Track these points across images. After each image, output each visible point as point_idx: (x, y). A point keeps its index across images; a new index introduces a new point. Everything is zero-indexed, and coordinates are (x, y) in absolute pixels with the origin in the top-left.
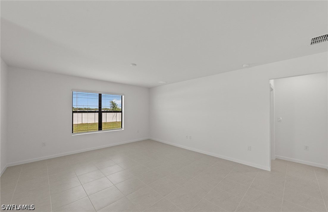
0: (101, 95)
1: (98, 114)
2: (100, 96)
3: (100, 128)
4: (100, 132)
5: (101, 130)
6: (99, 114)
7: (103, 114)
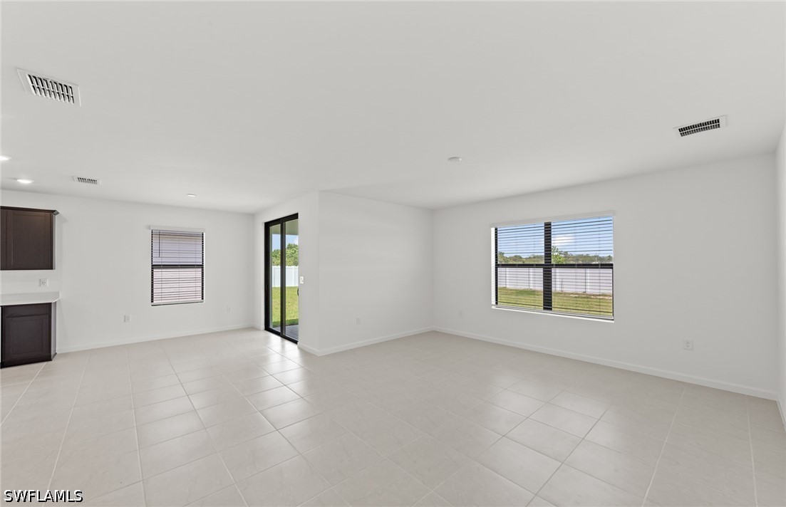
0: (550, 224)
1: (542, 271)
2: (548, 227)
3: (548, 305)
4: (548, 314)
5: (551, 309)
6: (544, 271)
7: (553, 270)
